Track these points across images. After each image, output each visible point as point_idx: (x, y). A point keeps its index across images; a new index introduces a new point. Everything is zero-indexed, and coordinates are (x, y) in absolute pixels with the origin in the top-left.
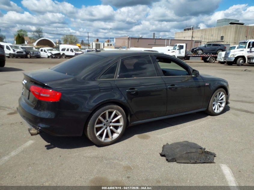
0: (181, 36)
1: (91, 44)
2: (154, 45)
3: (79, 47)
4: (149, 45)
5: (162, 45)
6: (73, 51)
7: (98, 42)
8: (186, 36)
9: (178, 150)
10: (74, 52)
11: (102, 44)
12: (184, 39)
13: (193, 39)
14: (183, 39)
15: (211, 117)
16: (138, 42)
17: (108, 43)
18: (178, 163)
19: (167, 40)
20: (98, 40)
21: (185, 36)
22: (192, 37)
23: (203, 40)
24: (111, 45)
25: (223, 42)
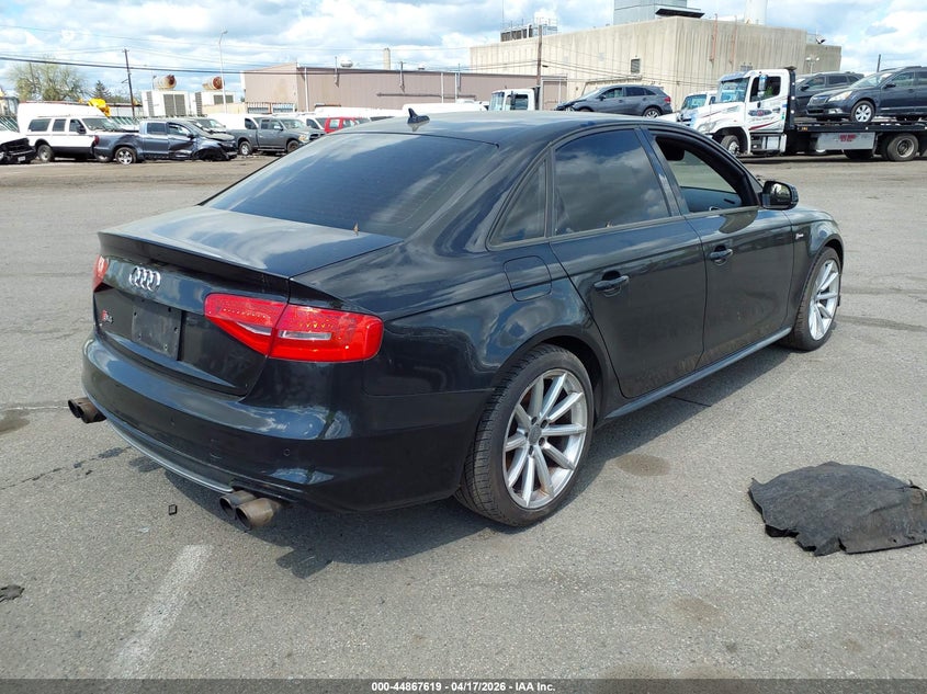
0: (494, 62)
1: (144, 97)
2: (401, 95)
3: (103, 110)
4: (380, 95)
5: (431, 96)
6: (82, 131)
7: (172, 89)
8: (511, 60)
9: (830, 504)
10: (89, 132)
11: (193, 97)
12: (506, 73)
13: (544, 72)
14: (500, 72)
15: (801, 356)
16: (337, 84)
17: (218, 93)
18: (852, 554)
19: (445, 74)
20: (172, 81)
21: (506, 61)
22: (539, 65)
23: (572, 76)
24: (230, 99)
25: (640, 79)
